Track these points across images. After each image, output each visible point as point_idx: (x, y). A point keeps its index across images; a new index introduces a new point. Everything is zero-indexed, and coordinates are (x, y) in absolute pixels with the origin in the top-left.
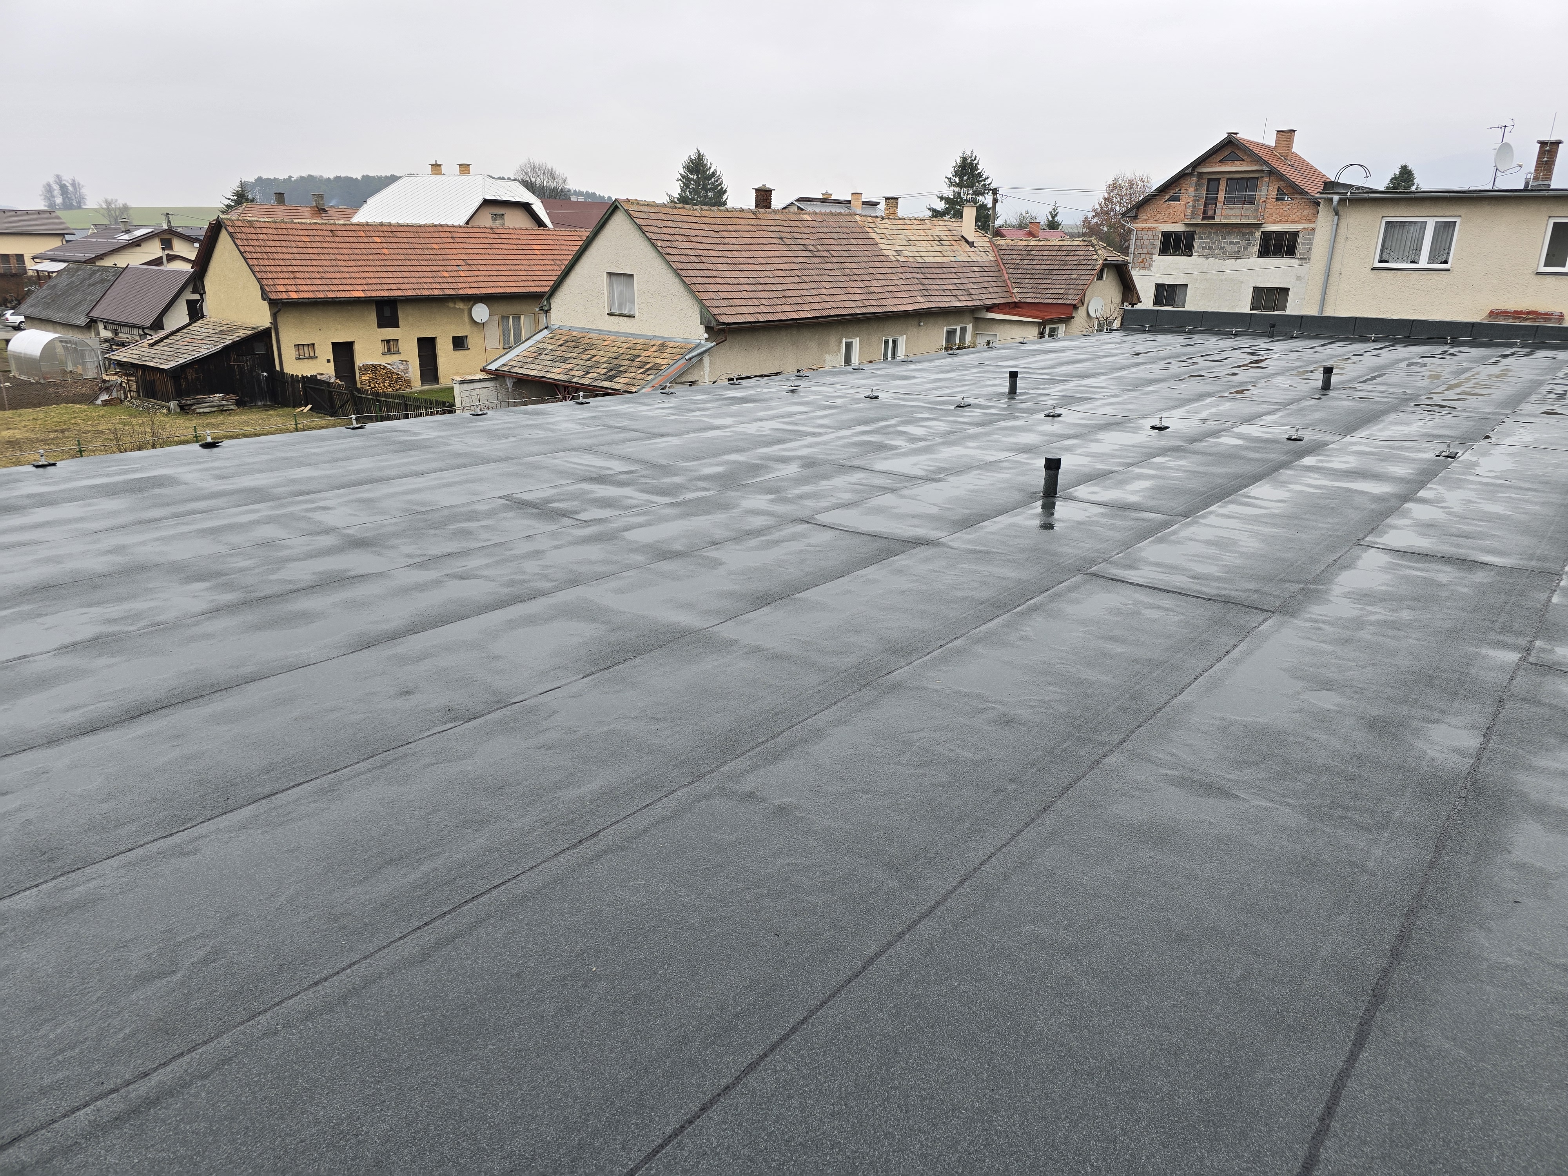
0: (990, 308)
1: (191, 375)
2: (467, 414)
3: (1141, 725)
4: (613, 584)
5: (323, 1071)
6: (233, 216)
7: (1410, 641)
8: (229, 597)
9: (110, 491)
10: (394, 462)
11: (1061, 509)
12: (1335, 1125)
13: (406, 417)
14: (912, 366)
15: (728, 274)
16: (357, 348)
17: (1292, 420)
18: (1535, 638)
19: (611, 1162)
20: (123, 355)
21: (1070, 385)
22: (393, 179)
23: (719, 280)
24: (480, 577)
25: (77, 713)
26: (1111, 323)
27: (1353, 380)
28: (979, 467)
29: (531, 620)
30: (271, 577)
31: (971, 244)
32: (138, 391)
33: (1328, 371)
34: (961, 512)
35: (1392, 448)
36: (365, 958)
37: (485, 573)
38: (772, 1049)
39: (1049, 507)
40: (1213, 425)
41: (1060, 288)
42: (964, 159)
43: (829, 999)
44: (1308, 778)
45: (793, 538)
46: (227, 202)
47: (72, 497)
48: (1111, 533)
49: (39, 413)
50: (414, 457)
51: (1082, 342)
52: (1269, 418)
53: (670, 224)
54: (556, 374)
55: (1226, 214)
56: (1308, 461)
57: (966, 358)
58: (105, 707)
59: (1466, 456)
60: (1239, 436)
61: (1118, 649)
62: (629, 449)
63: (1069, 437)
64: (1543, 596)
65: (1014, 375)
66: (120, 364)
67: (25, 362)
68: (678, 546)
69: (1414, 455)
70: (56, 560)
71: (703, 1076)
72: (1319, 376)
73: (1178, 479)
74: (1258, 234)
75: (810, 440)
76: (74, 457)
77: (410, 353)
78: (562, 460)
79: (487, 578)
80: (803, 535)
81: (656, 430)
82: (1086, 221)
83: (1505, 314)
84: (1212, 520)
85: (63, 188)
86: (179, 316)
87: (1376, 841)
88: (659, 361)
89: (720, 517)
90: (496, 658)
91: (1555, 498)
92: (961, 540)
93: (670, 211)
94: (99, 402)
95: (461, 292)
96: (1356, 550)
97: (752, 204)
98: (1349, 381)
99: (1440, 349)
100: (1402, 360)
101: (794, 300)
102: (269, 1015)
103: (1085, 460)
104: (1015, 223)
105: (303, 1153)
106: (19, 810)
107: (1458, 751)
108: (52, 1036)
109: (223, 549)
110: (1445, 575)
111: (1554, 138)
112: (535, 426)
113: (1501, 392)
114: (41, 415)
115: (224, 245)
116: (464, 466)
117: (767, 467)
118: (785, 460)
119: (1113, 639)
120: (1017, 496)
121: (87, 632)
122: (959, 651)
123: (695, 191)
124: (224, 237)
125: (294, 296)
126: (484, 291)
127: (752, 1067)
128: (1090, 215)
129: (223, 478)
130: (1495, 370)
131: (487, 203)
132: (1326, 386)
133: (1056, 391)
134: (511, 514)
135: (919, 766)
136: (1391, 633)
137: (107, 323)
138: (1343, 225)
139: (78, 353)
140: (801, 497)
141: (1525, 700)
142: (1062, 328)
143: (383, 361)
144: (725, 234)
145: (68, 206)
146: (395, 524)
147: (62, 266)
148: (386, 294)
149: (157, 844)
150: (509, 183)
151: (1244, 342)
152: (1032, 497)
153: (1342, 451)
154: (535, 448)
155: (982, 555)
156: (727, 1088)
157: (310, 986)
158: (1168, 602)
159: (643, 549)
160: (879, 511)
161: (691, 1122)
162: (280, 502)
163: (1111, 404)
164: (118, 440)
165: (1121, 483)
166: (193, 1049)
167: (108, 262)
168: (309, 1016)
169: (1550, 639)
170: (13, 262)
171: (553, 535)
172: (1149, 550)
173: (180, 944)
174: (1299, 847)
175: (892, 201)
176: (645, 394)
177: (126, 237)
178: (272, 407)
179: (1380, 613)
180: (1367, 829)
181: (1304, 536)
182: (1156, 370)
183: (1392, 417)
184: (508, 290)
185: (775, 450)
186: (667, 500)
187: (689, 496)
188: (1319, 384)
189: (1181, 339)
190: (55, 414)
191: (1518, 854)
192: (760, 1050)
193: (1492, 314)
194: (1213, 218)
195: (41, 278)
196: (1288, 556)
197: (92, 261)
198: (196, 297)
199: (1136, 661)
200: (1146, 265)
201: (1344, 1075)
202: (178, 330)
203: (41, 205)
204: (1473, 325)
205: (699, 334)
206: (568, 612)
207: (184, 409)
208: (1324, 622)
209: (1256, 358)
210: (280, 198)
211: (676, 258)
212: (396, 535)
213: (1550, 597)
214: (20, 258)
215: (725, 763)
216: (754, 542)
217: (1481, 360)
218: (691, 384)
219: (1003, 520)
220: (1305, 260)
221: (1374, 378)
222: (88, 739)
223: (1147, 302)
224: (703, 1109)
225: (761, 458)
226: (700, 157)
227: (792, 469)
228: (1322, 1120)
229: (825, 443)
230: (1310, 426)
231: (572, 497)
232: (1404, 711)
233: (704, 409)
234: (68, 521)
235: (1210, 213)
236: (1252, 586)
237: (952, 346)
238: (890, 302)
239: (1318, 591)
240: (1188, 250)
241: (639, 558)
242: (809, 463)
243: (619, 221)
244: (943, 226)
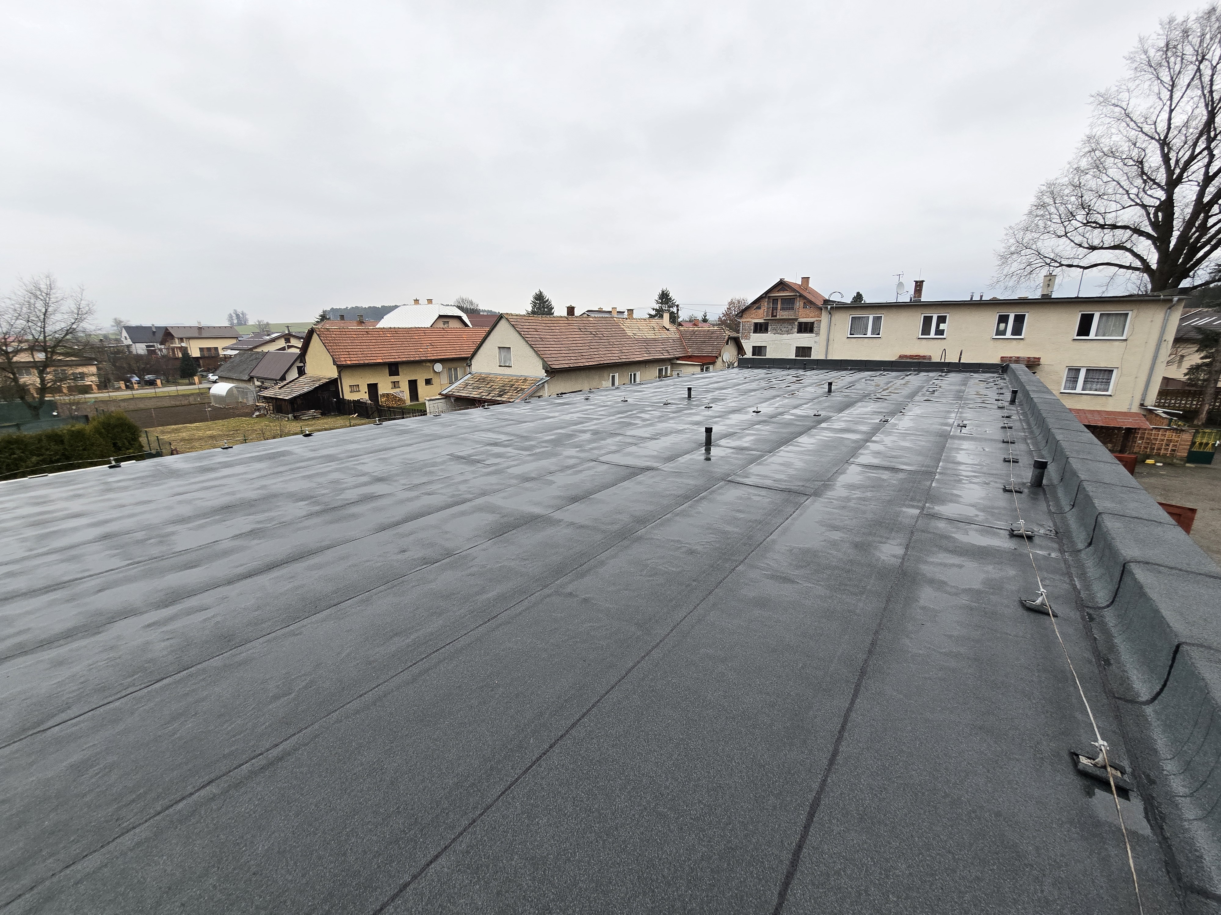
0: (678, 359)
1: (299, 401)
2: (432, 416)
3: (753, 551)
4: (502, 494)
5: (364, 739)
6: (319, 326)
7: (872, 506)
8: (317, 508)
9: (259, 459)
10: (396, 440)
11: (714, 451)
12: (846, 734)
13: (403, 418)
14: (643, 386)
15: (555, 346)
16: (379, 386)
17: (815, 407)
18: (926, 503)
19: (506, 775)
20: (266, 393)
21: (716, 393)
22: (396, 307)
23: (551, 349)
24: (439, 493)
25: (243, 568)
26: (733, 364)
27: (842, 388)
28: (675, 432)
29: (463, 514)
30: (337, 498)
31: (668, 330)
32: (273, 410)
33: (830, 384)
34: (668, 454)
35: (860, 418)
36: (385, 682)
37: (440, 491)
38: (583, 716)
39: (708, 450)
40: (781, 410)
41: (710, 349)
42: (663, 292)
43: (610, 690)
44: (829, 572)
45: (589, 469)
46: (317, 320)
47: (241, 462)
48: (737, 461)
49: (225, 422)
50: (407, 437)
51: (721, 373)
52: (805, 406)
53: (527, 324)
54: (475, 394)
55: (782, 314)
56: (823, 425)
57: (668, 382)
58: (255, 564)
59: (892, 421)
60: (792, 415)
61: (742, 516)
62: (509, 429)
63: (716, 417)
64: (928, 483)
65: (689, 389)
66: (265, 397)
67: (218, 398)
68: (533, 475)
69: (869, 421)
70: (233, 493)
71: (550, 731)
72: (826, 386)
73: (766, 435)
74: (796, 323)
75: (595, 422)
76: (242, 443)
77: (405, 387)
78: (477, 436)
79: (441, 494)
80: (593, 467)
81: (522, 420)
82: (720, 318)
83: (906, 356)
84: (782, 453)
85: (238, 316)
86: (293, 374)
87: (860, 600)
88: (523, 387)
89: (553, 460)
90: (446, 532)
91: (932, 439)
92: (668, 467)
93: (527, 318)
94: (254, 416)
95: (429, 358)
96: (846, 465)
97: (566, 314)
98: (839, 388)
99: (879, 373)
100: (862, 378)
101: (587, 357)
102: (337, 712)
103: (724, 428)
104: (687, 320)
105: (355, 780)
106: (213, 616)
107: (894, 556)
108: (229, 728)
109: (313, 485)
110: (886, 475)
111: (921, 280)
112: (464, 420)
113: (906, 391)
114: (226, 423)
115: (315, 340)
116: (430, 440)
117: (575, 435)
118: (584, 432)
119: (739, 511)
120: (694, 445)
121: (249, 528)
122: (669, 520)
123: (539, 308)
124: (315, 336)
125: (349, 363)
126: (440, 357)
127: (573, 725)
128: (721, 316)
129: (314, 450)
130: (903, 382)
131: (441, 317)
132: (830, 391)
133: (710, 396)
134: (452, 463)
135: (650, 576)
136: (863, 503)
137: (258, 379)
138: (833, 318)
139: (244, 393)
140: (592, 449)
141: (923, 531)
142: (711, 367)
143: (392, 392)
144: (553, 328)
145: (240, 324)
146: (397, 470)
147: (237, 352)
148: (393, 360)
149: (283, 630)
150: (451, 307)
151: (793, 372)
152: (700, 445)
153: (838, 420)
154: (464, 431)
155: (678, 474)
156: (562, 736)
157: (358, 697)
158: (763, 492)
159: (516, 477)
160: (629, 454)
161: (545, 754)
162: (340, 461)
163: (734, 401)
164: (263, 434)
165: (740, 438)
166: (301, 731)
167: (259, 350)
168: (357, 712)
169: (932, 502)
170: (213, 351)
171: (473, 472)
172: (754, 469)
173: (293, 680)
174: (825, 604)
175: (631, 311)
176: (517, 403)
177: (268, 338)
178: (339, 416)
179: (858, 494)
180: (856, 595)
181: (823, 460)
182: (754, 385)
183: (860, 404)
184: (451, 357)
185: (579, 427)
186: (528, 453)
187: (538, 450)
188: (827, 390)
189: (765, 371)
190: (233, 422)
191: (922, 603)
192: (577, 717)
193: (900, 356)
194: (776, 316)
195: (226, 358)
196: (816, 469)
197: (251, 349)
198: (302, 364)
199: (750, 521)
200: (747, 338)
201: (849, 710)
202: (293, 381)
203: (227, 324)
204: (893, 362)
205: (542, 374)
206: (480, 509)
207: (296, 418)
208: (833, 499)
209: (798, 379)
210: (342, 317)
211: (530, 339)
212: (397, 475)
213: (932, 483)
214: (216, 349)
215: (558, 579)
216: (570, 472)
217: (897, 378)
218: (539, 397)
219: (687, 457)
220: (818, 334)
221: (850, 387)
222: (249, 580)
223: (749, 355)
224: (551, 747)
225: (572, 431)
226: (541, 293)
227: (587, 436)
228: (840, 732)
229: (603, 423)
230: (822, 409)
231: (482, 453)
232: (870, 538)
233: (545, 409)
234: (239, 475)
235: (775, 314)
236: (801, 484)
237: (661, 376)
238: (631, 356)
239: (830, 485)
240: (766, 331)
241: (514, 481)
242: (595, 433)
243: (503, 323)
244: (655, 322)
